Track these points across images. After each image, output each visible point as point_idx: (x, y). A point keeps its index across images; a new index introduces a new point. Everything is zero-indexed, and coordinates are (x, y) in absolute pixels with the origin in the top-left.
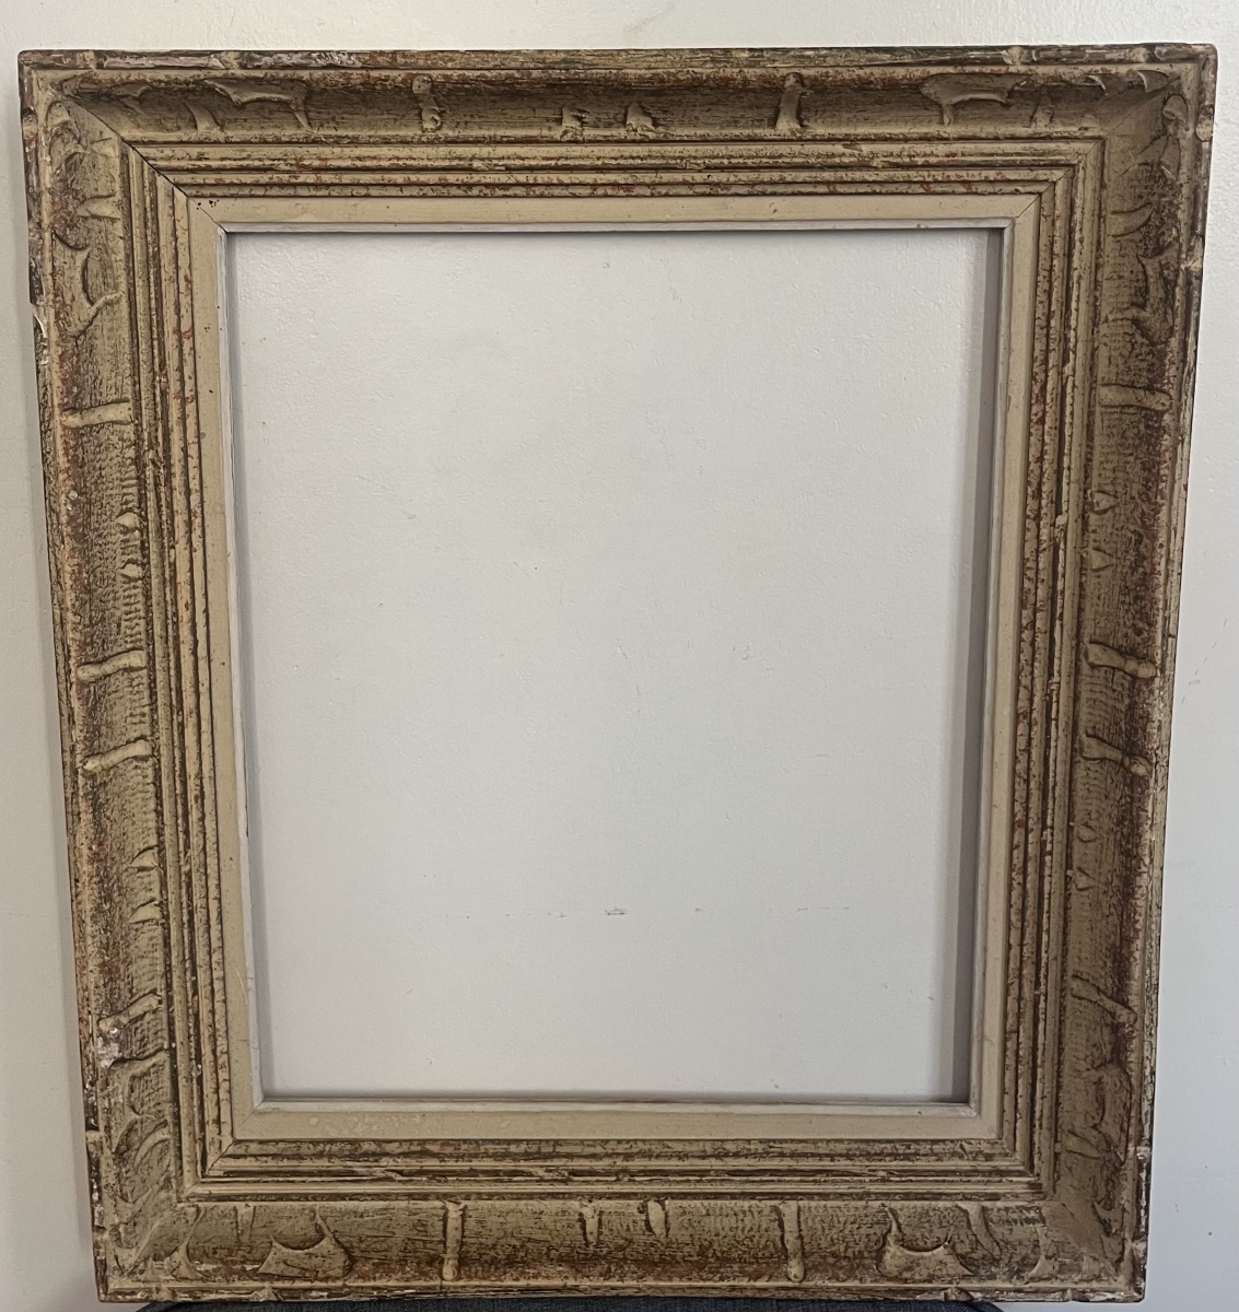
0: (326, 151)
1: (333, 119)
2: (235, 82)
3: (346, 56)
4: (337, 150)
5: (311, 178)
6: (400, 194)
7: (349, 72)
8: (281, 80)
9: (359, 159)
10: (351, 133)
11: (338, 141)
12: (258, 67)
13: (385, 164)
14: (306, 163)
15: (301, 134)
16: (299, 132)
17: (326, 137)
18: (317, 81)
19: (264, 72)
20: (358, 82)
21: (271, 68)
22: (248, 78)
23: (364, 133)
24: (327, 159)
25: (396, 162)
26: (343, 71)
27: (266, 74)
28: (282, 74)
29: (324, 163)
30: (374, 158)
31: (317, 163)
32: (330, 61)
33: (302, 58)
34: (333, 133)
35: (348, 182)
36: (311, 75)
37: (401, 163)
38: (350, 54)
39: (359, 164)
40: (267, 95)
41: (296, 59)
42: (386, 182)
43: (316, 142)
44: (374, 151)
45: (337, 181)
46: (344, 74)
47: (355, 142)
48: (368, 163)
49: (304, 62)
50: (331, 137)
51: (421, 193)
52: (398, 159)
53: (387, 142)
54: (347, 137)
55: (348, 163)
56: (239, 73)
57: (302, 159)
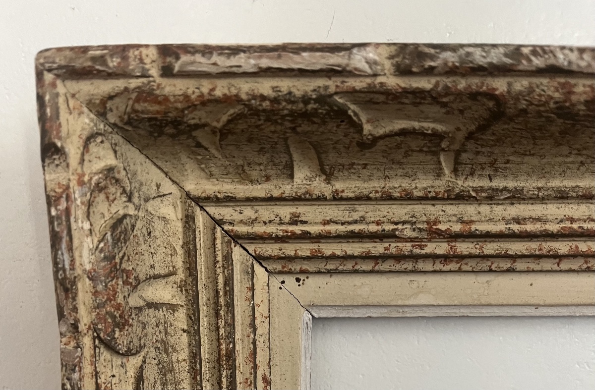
0: (469, 210)
1: (492, 164)
2: (382, 98)
3: (576, 53)
4: (485, 209)
5: (442, 248)
6: (555, 267)
7: (573, 81)
8: (459, 94)
9: (517, 221)
10: (511, 184)
11: (492, 197)
12: (430, 72)
13: (553, 227)
14: (442, 227)
15: (440, 185)
16: (438, 183)
17: (475, 190)
18: (517, 97)
19: (433, 80)
20: (583, 98)
21: (452, 71)
22: (406, 92)
23: (530, 184)
24: (472, 222)
25: (568, 224)
26: (562, 80)
27: (437, 84)
28: (462, 84)
29: (467, 228)
30: (539, 220)
31: (457, 228)
32: (552, 61)
33: (506, 55)
34: (485, 183)
35: (492, 252)
36: (509, 84)
37: (575, 226)
38: (582, 50)
39: (516, 228)
40: (416, 125)
41: (495, 57)
42: (544, 252)
43: (461, 197)
44: (537, 210)
45: (477, 252)
46: (563, 85)
47: (516, 197)
48: (529, 227)
49: (508, 61)
50: (482, 189)
51: (585, 266)
52: (572, 220)
53: (562, 196)
54: (505, 189)
55: (501, 227)
56: (392, 82)
57: (436, 222)
